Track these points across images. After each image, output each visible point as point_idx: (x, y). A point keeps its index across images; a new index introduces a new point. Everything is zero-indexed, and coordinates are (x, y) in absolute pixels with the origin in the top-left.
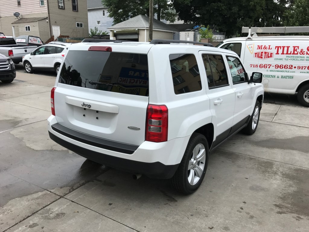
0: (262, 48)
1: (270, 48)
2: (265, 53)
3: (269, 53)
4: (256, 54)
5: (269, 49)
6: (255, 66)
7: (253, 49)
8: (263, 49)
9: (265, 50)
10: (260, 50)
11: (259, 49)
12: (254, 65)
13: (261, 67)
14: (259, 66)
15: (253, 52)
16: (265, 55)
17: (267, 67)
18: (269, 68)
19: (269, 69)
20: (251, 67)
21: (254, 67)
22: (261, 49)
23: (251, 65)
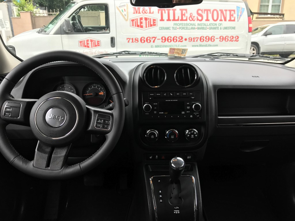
0: (141, 12)
1: (152, 12)
2: (146, 19)
3: (150, 19)
4: (133, 20)
5: (150, 13)
6: (134, 40)
7: (127, 13)
8: (142, 14)
9: (145, 14)
10: (138, 15)
11: (137, 13)
12: (132, 39)
13: (143, 41)
14: (139, 40)
15: (127, 18)
16: (146, 22)
17: (150, 41)
18: (154, 42)
19: (154, 44)
20: (128, 42)
21: (133, 42)
22: (139, 13)
23: (128, 40)
